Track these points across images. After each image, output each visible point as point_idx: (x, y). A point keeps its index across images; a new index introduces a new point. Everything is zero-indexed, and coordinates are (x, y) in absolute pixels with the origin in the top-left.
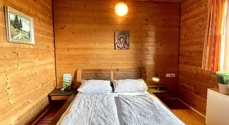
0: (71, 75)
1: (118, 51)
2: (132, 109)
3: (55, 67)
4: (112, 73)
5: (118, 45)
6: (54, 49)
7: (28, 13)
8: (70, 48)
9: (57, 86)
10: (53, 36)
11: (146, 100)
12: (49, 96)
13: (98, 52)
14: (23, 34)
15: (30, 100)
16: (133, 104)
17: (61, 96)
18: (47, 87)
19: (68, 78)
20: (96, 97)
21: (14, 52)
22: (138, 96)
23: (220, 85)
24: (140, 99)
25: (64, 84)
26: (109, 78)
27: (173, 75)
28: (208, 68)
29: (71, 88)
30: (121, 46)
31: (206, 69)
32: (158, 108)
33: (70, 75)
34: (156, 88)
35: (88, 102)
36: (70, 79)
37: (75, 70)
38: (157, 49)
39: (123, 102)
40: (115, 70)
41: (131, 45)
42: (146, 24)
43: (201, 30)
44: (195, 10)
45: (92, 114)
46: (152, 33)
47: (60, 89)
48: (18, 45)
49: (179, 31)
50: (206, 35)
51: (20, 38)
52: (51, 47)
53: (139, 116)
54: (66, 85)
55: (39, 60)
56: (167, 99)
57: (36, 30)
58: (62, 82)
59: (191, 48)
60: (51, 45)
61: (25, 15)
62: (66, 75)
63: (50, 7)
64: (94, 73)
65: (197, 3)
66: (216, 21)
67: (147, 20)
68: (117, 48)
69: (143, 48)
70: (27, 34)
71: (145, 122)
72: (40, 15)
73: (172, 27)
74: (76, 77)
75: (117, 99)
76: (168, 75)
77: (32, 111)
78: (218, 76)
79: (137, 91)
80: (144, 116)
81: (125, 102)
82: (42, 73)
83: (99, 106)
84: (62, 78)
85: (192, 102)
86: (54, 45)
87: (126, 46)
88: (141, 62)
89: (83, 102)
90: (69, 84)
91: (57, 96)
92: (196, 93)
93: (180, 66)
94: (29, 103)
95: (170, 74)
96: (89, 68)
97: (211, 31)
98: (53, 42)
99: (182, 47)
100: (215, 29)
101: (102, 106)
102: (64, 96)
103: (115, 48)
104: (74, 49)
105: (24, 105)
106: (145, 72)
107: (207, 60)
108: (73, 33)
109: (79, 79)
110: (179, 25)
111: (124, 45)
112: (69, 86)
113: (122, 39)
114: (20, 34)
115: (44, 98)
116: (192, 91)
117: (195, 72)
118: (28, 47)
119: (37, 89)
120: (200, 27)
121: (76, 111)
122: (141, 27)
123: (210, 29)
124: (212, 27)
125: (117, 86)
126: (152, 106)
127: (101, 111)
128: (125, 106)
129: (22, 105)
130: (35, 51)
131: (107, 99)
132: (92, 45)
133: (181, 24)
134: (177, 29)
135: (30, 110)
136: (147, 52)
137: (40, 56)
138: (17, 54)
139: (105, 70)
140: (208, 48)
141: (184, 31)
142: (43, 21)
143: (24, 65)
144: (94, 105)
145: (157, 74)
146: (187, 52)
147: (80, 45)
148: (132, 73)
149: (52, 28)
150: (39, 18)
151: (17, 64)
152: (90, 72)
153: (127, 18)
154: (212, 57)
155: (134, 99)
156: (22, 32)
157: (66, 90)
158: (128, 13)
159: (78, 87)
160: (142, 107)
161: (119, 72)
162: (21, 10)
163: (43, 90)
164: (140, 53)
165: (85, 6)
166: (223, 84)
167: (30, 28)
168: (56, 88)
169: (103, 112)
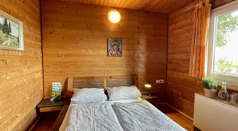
0: (61, 84)
1: (111, 58)
2: (131, 117)
3: (42, 75)
4: (105, 80)
5: (111, 52)
6: (41, 55)
7: (17, 16)
8: (59, 54)
9: (44, 97)
10: (41, 41)
11: (142, 107)
12: (37, 108)
13: (90, 59)
14: (12, 40)
15: (19, 113)
16: (131, 111)
17: (51, 108)
18: (35, 97)
19: (57, 87)
20: (93, 106)
21: (3, 60)
22: (134, 102)
23: (205, 90)
24: (137, 106)
25: (53, 94)
26: (102, 85)
27: (162, 81)
28: (195, 74)
29: (61, 97)
30: (114, 53)
31: (193, 76)
32: (155, 114)
33: (59, 83)
34: (148, 94)
35: (87, 112)
36: (60, 88)
37: (65, 78)
38: (148, 57)
39: (121, 110)
40: (108, 77)
41: (124, 52)
42: (138, 32)
43: (187, 40)
44: (182, 21)
45: (95, 125)
46: (143, 41)
47: (49, 99)
48: (7, 52)
49: (167, 40)
50: (192, 45)
51: (9, 44)
52: (38, 53)
53: (139, 123)
54: (56, 95)
55: (27, 68)
56: (158, 104)
57: (25, 36)
58: (50, 91)
59: (177, 56)
60: (39, 51)
61: (14, 18)
62: (55, 83)
63: (38, 10)
64: (86, 80)
65: (183, 15)
66: (200, 33)
67: (138, 28)
68: (110, 55)
69: (136, 55)
70: (16, 40)
71: (147, 128)
72: (28, 18)
73: (161, 36)
74: (66, 85)
75: (114, 106)
76: (158, 81)
77: (20, 126)
78: (204, 82)
79: (131, 98)
80: (144, 122)
81: (122, 109)
82: (30, 82)
83: (99, 116)
84: (51, 87)
85: (180, 106)
86: (41, 51)
87: (119, 54)
88: (133, 69)
89: (81, 112)
90: (59, 94)
91: (47, 107)
92: (183, 98)
93: (169, 72)
94: (17, 117)
95: (159, 80)
96: (81, 76)
97: (197, 42)
98: (41, 48)
99: (169, 55)
100: (200, 40)
101: (102, 116)
102: (55, 107)
103: (108, 55)
104: (65, 55)
105: (12, 120)
106: (137, 79)
107: (193, 68)
108: (63, 39)
109: (70, 88)
110: (167, 34)
111: (117, 52)
112: (59, 96)
113: (115, 47)
114: (9, 39)
115: (32, 111)
116: (179, 96)
117: (182, 78)
118: (16, 54)
119: (26, 100)
120: (186, 38)
121: (76, 122)
122: (133, 35)
123: (196, 40)
124: (197, 39)
125: (111, 94)
126: (150, 112)
127: (102, 120)
128: (124, 113)
129: (10, 120)
130: (24, 58)
131: (105, 107)
132: (83, 52)
133: (169, 33)
134: (165, 38)
135: (18, 125)
136: (139, 60)
137: (28, 64)
138: (6, 63)
139: (98, 78)
140: (194, 57)
141: (171, 40)
142: (31, 24)
143: (13, 75)
144: (94, 114)
145: (149, 80)
146: (175, 59)
147: (71, 52)
148: (125, 80)
149: (40, 32)
150: (27, 21)
151: (6, 74)
152: (82, 80)
153: (120, 25)
154: (198, 65)
155: (131, 107)
156: (11, 38)
157: (56, 100)
158: (121, 20)
159: (71, 97)
160: (140, 114)
161: (113, 79)
162: (10, 13)
163: (31, 101)
164: (132, 60)
165: (77, 11)
166: (208, 89)
167: (19, 33)
168: (44, 99)
169: (105, 121)
